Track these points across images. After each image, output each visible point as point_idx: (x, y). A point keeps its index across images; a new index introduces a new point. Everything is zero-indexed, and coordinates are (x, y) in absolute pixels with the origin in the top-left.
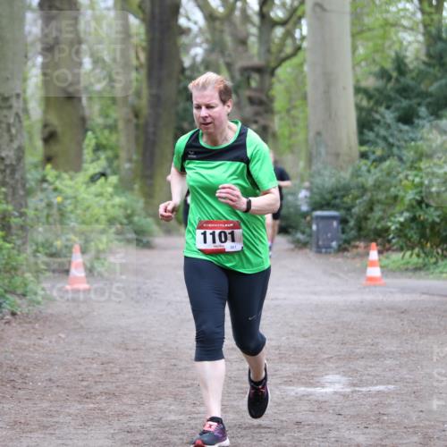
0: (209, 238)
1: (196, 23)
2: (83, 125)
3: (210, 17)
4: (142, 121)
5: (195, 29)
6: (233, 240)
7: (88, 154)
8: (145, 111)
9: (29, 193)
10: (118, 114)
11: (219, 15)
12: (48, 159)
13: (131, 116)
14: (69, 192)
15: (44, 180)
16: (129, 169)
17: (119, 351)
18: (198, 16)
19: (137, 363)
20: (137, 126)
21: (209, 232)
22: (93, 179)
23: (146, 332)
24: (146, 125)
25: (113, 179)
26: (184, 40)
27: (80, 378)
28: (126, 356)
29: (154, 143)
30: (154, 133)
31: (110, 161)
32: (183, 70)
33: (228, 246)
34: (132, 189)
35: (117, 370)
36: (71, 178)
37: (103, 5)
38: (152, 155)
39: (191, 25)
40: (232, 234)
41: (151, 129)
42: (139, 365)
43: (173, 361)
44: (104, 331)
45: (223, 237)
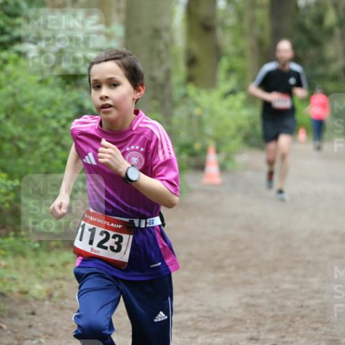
9: (174, 105)
12: (190, 79)
15: (186, 96)
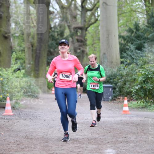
0: (93, 86)
1: (56, 10)
2: (11, 50)
3: (62, 7)
4: (34, 48)
5: (56, 12)
6: (97, 87)
7: (13, 61)
8: (36, 44)
10: (25, 45)
11: (66, 7)
13: (30, 46)
14: (5, 76)
16: (29, 67)
17: (25, 139)
18: (57, 7)
19: (32, 144)
20: (33, 50)
21: (92, 85)
22: (15, 71)
23: (35, 132)
24: (36, 50)
25: (23, 71)
26: (51, 16)
27: (9, 150)
28: (28, 141)
29: (39, 57)
30: (39, 53)
31: (22, 64)
32: (51, 28)
33: (96, 88)
34: (30, 75)
35: (24, 147)
36: (6, 71)
37: (19, 2)
38: (38, 62)
39: (54, 10)
40: (97, 85)
41: (38, 52)
42: (32, 145)
43: (46, 144)
44: (19, 131)
45: (95, 86)
